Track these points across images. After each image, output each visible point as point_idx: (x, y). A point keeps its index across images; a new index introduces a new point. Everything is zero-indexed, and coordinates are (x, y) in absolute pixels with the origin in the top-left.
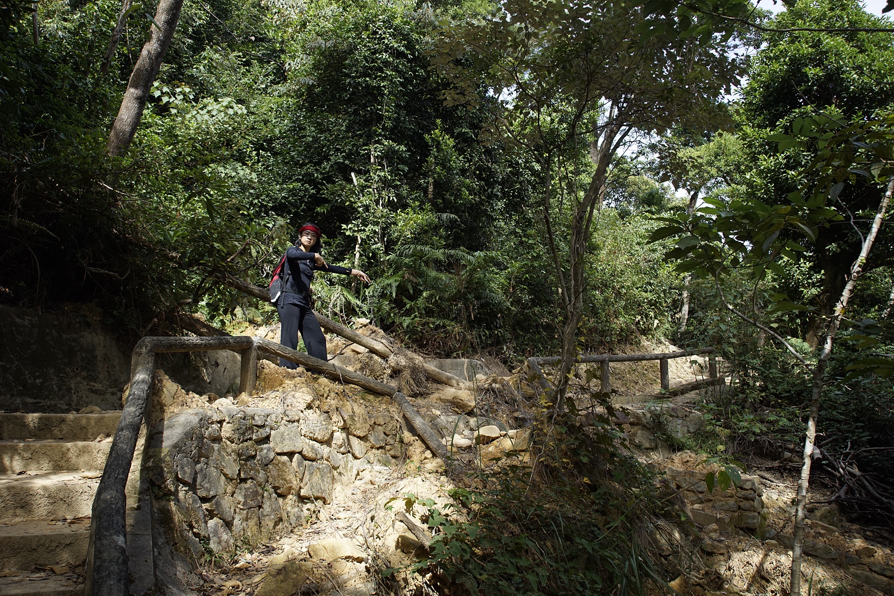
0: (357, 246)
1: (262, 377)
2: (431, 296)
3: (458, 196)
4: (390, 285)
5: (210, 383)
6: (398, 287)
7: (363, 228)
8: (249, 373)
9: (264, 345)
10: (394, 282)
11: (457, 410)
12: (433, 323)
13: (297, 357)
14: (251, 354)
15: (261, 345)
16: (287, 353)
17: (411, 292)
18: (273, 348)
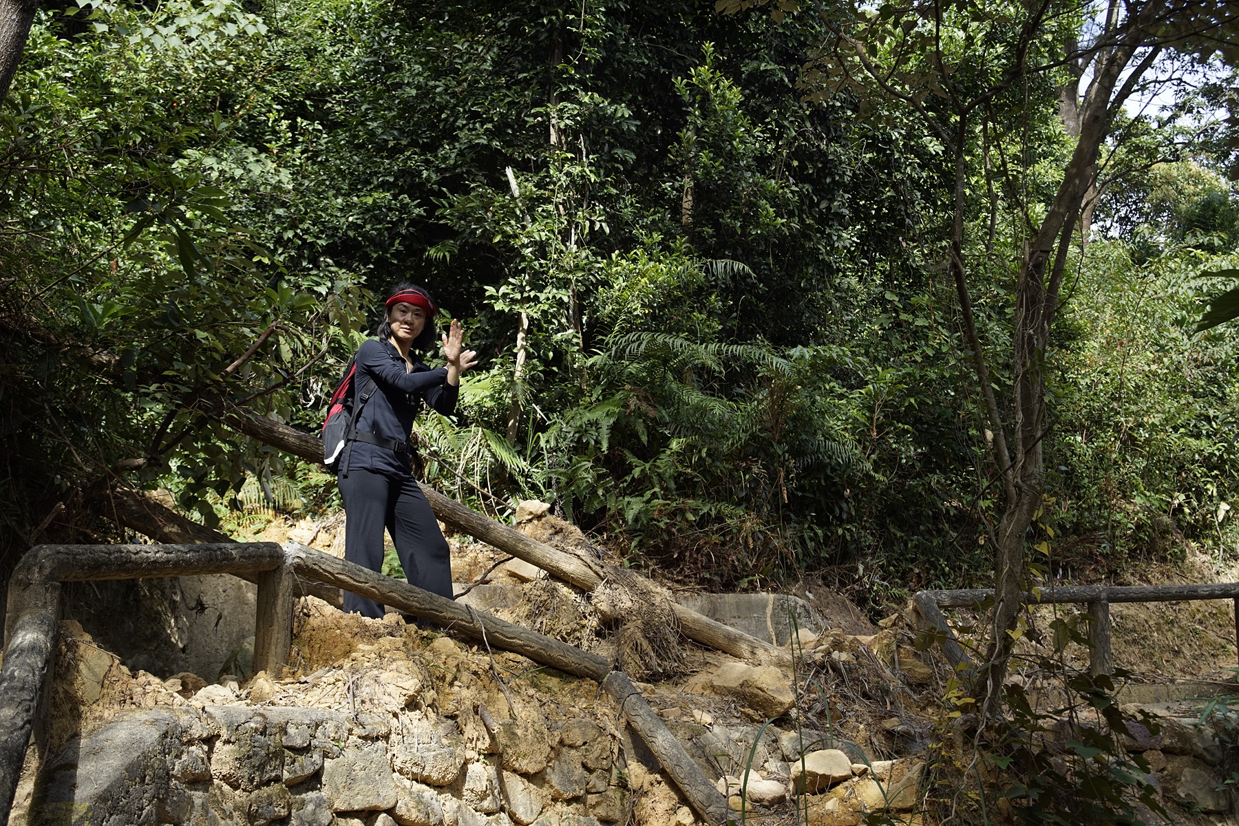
0: (521, 335)
1: (305, 635)
2: (690, 448)
3: (751, 218)
4: (595, 424)
5: (183, 650)
6: (614, 428)
7: (532, 294)
8: (276, 628)
9: (309, 563)
10: (603, 417)
11: (751, 712)
12: (695, 511)
13: (385, 590)
14: (279, 583)
15: (302, 563)
16: (362, 580)
17: (644, 439)
18: (329, 569)
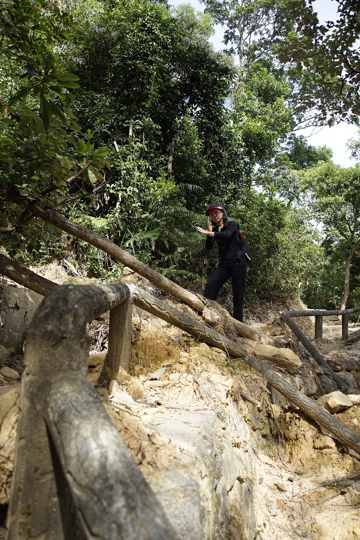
1: (139, 343)
4: (149, 240)
6: (156, 241)
7: (124, 188)
9: (140, 298)
10: (153, 236)
12: (186, 275)
13: (172, 314)
14: (127, 310)
15: (136, 297)
16: (163, 308)
17: (167, 246)
18: (149, 301)
